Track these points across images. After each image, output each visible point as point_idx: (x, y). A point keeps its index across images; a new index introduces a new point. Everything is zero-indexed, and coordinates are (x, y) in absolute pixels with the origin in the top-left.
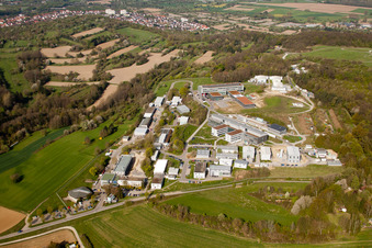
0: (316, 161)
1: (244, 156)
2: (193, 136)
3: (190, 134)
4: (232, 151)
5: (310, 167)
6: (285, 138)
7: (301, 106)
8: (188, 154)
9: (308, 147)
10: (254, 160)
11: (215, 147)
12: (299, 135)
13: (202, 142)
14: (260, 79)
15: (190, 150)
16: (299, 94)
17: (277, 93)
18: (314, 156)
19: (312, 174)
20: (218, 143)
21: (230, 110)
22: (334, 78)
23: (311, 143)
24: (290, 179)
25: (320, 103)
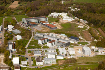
0: (100, 53)
1: (61, 53)
2: (28, 45)
3: (26, 44)
4: (53, 51)
5: (97, 56)
6: (79, 43)
7: (83, 27)
8: (28, 54)
9: (93, 47)
10: (66, 55)
11: (42, 49)
12: (86, 41)
13: (34, 48)
14: (55, 15)
15: (29, 52)
16: (79, 22)
17: (67, 21)
18: (97, 51)
19: (99, 60)
20: (43, 48)
21: (44, 31)
22: (95, 13)
23: (94, 45)
24: (88, 63)
25: (92, 25)
